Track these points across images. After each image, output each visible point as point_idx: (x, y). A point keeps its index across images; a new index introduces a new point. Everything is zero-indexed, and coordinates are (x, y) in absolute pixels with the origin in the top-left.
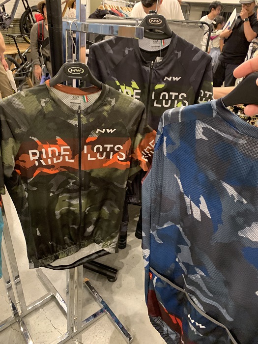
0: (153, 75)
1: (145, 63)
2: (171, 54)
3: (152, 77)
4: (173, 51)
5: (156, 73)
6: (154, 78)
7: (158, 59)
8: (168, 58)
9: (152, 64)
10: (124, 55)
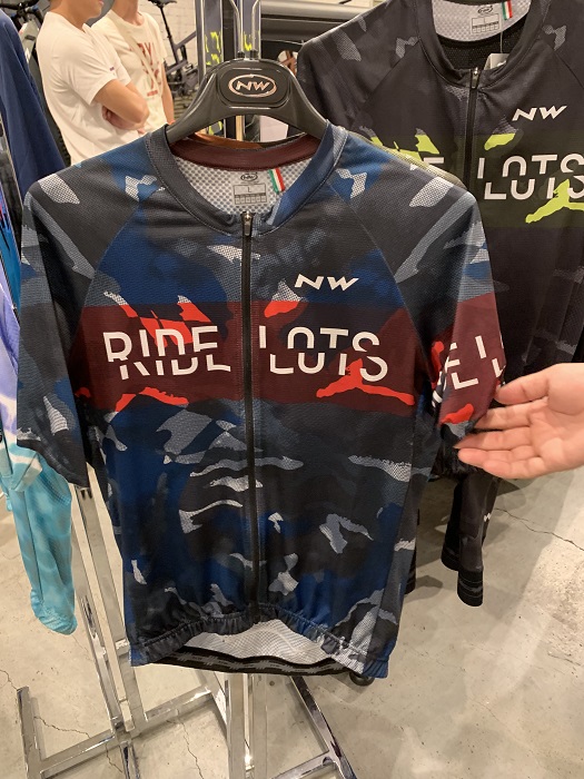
0: (479, 110)
1: (454, 77)
2: (534, 39)
3: (477, 116)
4: (540, 29)
5: (488, 103)
6: (481, 119)
7: (495, 60)
8: (524, 52)
9: (475, 78)
10: (393, 61)
